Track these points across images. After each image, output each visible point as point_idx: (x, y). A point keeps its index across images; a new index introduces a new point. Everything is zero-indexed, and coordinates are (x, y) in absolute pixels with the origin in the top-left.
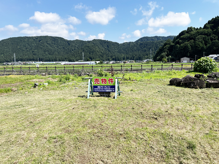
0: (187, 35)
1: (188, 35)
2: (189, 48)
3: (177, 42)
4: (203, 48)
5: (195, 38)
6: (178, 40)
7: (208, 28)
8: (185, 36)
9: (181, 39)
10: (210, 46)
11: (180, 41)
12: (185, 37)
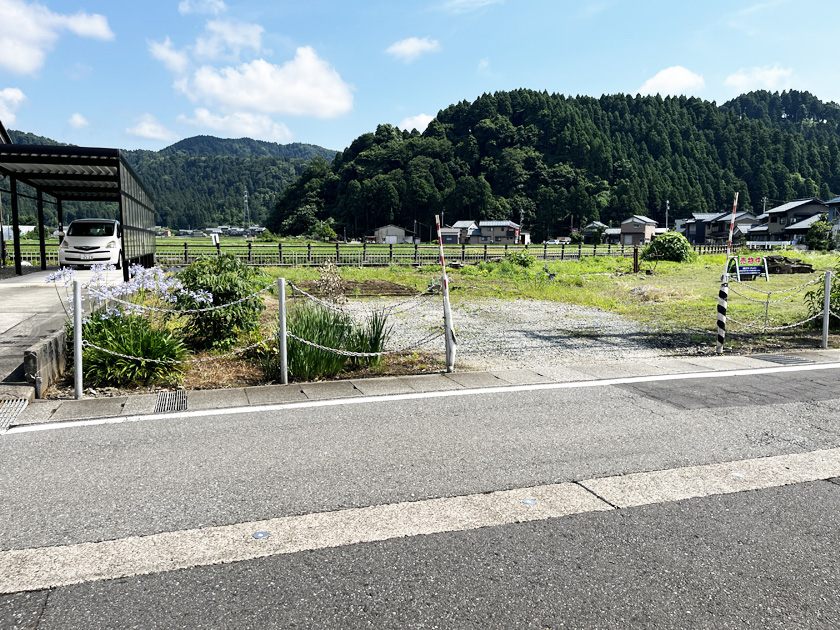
0: (377, 150)
1: (384, 151)
2: (392, 197)
3: (348, 170)
4: (432, 197)
5: (406, 163)
6: (352, 165)
7: (439, 136)
8: (373, 153)
9: (360, 162)
10: (452, 193)
11: (360, 168)
12: (373, 158)
